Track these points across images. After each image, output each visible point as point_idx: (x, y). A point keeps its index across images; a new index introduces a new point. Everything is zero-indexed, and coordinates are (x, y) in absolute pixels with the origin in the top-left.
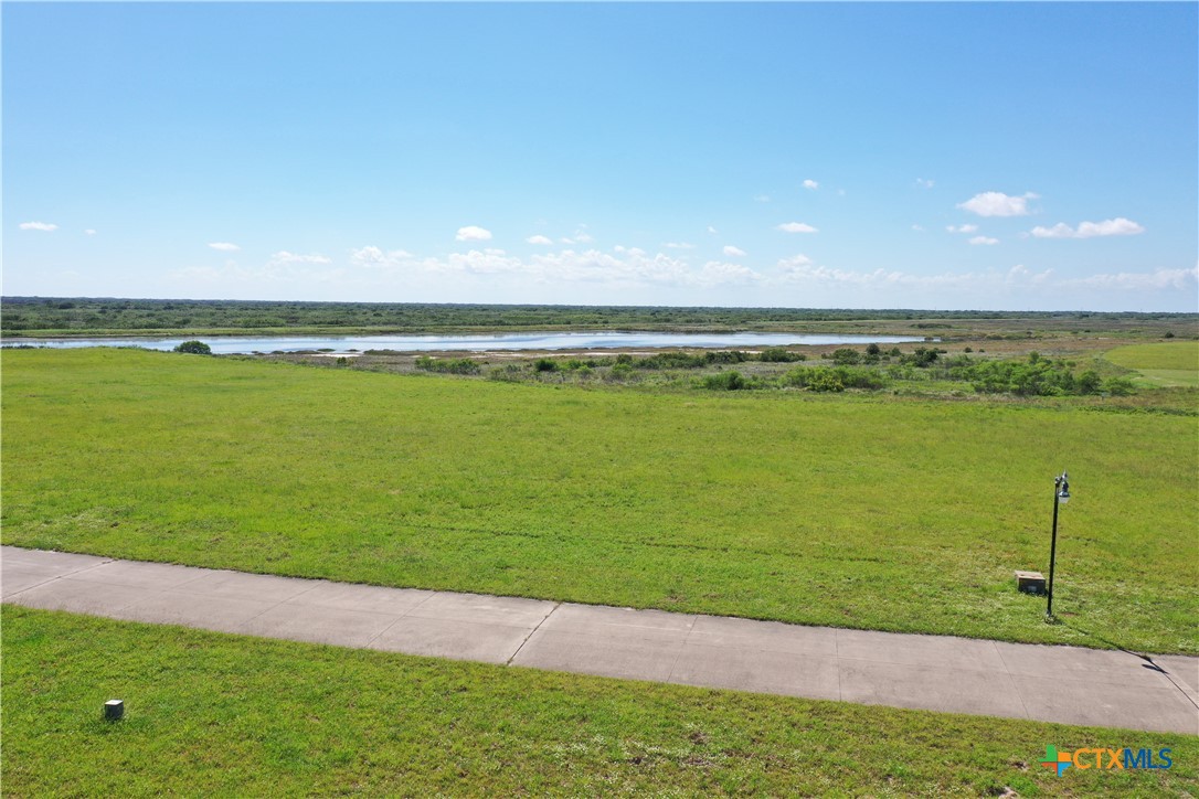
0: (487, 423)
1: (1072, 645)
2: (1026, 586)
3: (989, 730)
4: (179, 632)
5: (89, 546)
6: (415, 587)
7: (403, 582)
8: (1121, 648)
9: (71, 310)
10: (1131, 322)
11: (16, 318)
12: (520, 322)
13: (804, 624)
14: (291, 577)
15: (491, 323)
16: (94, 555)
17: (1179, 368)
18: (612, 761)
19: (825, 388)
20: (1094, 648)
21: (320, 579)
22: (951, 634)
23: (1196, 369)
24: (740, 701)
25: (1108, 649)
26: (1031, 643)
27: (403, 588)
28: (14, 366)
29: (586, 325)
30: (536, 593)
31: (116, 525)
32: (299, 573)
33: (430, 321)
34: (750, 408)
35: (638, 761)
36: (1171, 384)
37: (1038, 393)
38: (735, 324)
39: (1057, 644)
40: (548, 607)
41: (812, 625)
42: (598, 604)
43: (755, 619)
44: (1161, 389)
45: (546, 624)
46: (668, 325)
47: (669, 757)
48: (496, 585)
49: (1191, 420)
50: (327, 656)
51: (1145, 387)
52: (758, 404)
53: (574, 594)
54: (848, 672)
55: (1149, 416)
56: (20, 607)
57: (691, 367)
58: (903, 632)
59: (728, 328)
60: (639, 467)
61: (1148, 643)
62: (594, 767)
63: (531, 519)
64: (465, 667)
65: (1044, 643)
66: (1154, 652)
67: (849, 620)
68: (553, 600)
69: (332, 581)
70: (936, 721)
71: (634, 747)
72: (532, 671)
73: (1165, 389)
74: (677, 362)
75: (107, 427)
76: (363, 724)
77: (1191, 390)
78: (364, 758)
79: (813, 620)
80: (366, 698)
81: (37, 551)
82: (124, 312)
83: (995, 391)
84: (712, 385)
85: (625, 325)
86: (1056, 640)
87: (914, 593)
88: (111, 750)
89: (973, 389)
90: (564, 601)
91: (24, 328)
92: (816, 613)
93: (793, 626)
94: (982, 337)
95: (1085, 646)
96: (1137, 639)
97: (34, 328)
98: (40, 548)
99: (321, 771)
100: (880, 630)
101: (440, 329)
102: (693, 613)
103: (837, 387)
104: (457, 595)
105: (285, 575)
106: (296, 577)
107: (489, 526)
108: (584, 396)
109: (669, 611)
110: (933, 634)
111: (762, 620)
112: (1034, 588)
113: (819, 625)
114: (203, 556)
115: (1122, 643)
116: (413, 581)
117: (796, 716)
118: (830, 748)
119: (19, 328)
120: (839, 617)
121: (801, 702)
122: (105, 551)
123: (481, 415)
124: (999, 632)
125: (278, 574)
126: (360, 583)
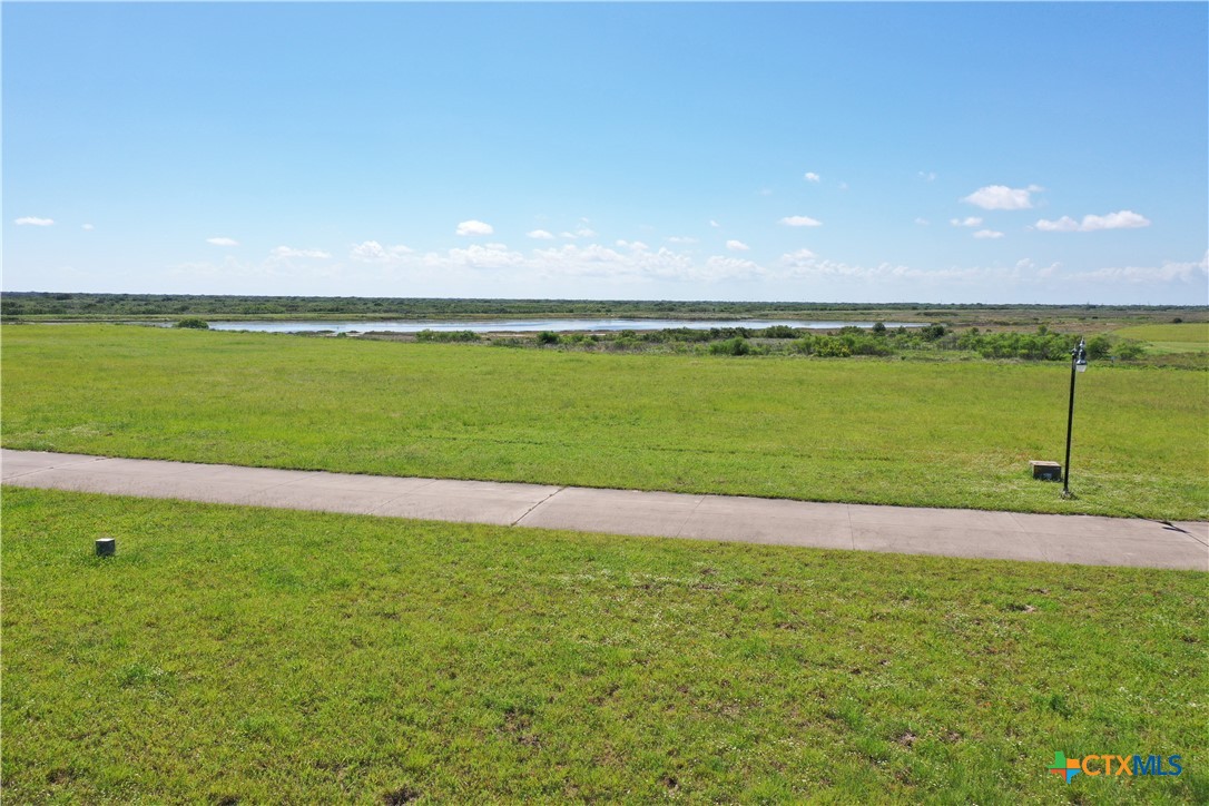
0: (489, 373)
1: (1089, 514)
2: (1041, 473)
3: (1009, 569)
4: (174, 503)
5: (82, 447)
6: (416, 476)
7: (403, 472)
8: (1139, 517)
9: (68, 301)
10: (1139, 312)
11: (13, 305)
12: (522, 310)
13: (815, 501)
14: (289, 469)
15: (492, 311)
16: (88, 454)
17: (1189, 341)
18: (618, 587)
19: (832, 354)
20: (1112, 517)
21: (319, 470)
22: (966, 507)
23: (1207, 341)
24: (750, 549)
25: (1128, 517)
26: (1047, 513)
27: (404, 476)
28: (10, 335)
29: (589, 313)
30: (540, 480)
31: (111, 434)
32: (298, 466)
33: (431, 310)
34: (756, 365)
35: (647, 587)
36: (1180, 351)
37: (1047, 358)
38: (740, 312)
39: (1075, 514)
40: (553, 490)
41: (823, 501)
42: (604, 488)
43: (764, 497)
44: (1171, 354)
45: (551, 500)
46: (672, 313)
47: (679, 585)
48: (498, 474)
49: (1203, 373)
50: (326, 518)
51: (1156, 353)
52: (765, 362)
53: (580, 481)
54: (863, 531)
55: (1160, 371)
56: (12, 487)
57: (697, 340)
58: (916, 506)
59: (732, 316)
60: (645, 401)
61: (1168, 512)
62: (601, 590)
63: (533, 433)
64: (469, 527)
65: (1062, 514)
66: (1174, 519)
67: (860, 497)
68: (558, 484)
69: (332, 472)
70: (952, 563)
71: (642, 577)
72: (537, 529)
73: (1175, 354)
74: (681, 336)
75: (103, 374)
76: (363, 562)
77: (1202, 355)
78: (363, 585)
79: (825, 498)
80: (366, 544)
81: (29, 452)
82: (122, 302)
83: (1003, 356)
84: (715, 351)
85: (629, 314)
86: (1074, 510)
87: (927, 480)
88: (101, 578)
89: (981, 356)
90: (569, 485)
91: (21, 313)
92: (828, 493)
93: (803, 502)
94: (990, 322)
95: (1103, 515)
96: (1157, 510)
97: (31, 313)
98: (32, 450)
99: (319, 591)
100: (893, 505)
101: (442, 316)
102: (701, 494)
103: (844, 353)
104: (459, 482)
105: (283, 468)
106: (295, 469)
107: (492, 437)
108: (588, 356)
109: (677, 492)
110: (948, 507)
111: (772, 498)
112: (1049, 475)
113: (830, 501)
114: (199, 455)
115: (1141, 512)
116: (413, 471)
117: (808, 559)
118: (843, 580)
119: (14, 313)
120: (851, 495)
121: (814, 550)
122: (100, 451)
123: (484, 369)
124: (1016, 504)
125: (275, 468)
126: (360, 473)
